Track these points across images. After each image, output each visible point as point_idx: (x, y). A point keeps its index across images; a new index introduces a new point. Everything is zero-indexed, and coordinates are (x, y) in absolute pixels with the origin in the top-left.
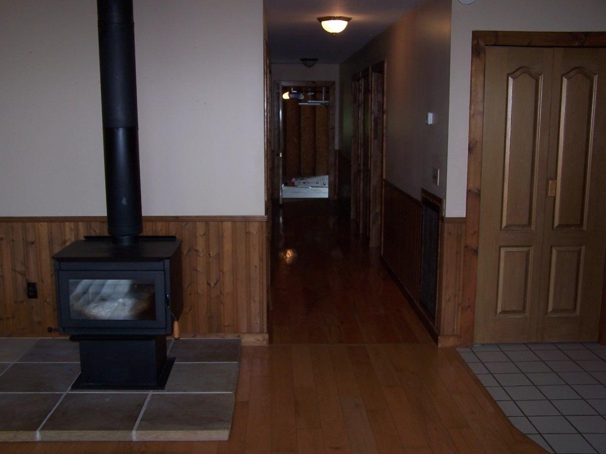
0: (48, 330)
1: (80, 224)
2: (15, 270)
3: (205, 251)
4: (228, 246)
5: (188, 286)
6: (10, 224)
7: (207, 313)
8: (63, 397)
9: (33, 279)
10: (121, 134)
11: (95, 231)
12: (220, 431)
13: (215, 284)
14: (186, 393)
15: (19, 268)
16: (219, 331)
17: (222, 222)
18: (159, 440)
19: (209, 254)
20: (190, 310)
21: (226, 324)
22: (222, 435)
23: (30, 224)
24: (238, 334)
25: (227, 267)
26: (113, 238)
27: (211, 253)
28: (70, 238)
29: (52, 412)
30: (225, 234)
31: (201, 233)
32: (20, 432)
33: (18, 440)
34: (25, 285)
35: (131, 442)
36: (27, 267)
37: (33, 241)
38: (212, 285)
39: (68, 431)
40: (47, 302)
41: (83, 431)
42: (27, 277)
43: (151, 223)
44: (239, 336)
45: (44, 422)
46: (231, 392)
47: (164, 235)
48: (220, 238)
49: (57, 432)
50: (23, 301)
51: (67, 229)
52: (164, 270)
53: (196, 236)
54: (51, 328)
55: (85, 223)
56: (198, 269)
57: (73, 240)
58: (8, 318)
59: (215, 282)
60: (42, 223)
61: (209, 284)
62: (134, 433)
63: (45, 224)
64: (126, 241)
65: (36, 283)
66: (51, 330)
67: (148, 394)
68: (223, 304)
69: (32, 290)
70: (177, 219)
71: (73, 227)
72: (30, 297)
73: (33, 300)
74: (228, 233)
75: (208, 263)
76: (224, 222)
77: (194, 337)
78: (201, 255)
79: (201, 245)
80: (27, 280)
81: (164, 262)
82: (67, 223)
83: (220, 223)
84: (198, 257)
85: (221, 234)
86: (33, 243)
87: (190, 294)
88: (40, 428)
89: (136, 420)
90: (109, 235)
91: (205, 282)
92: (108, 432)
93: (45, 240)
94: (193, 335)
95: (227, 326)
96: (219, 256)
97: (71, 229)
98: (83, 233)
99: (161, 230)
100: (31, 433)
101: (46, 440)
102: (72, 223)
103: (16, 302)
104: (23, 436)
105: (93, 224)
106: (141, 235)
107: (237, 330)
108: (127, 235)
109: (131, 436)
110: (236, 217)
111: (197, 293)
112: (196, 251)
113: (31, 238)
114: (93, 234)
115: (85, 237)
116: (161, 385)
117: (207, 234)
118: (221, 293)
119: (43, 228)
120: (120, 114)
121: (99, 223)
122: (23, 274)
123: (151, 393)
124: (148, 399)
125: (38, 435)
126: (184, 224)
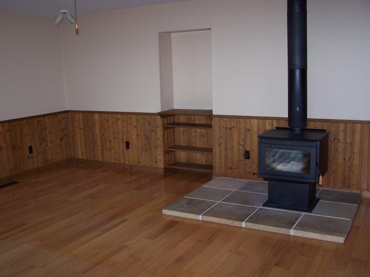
0: (253, 173)
1: (274, 121)
2: (239, 144)
3: (343, 140)
4: (357, 138)
5: (333, 159)
6: (238, 119)
7: (342, 176)
8: (257, 209)
9: (248, 149)
10: (298, 72)
11: (282, 125)
12: (339, 237)
13: (349, 160)
14: (323, 216)
15: (242, 143)
16: (349, 187)
17: (355, 124)
18: (305, 237)
19: (346, 142)
20: (332, 173)
21: (353, 184)
22: (340, 240)
23: (248, 120)
24: (360, 190)
25: (356, 150)
26: (290, 129)
27: (347, 141)
28: (268, 127)
29: (251, 215)
30: (356, 131)
31: (342, 130)
32: (236, 221)
33: (234, 225)
34: (244, 152)
35: (289, 235)
36: (246, 143)
37: (249, 129)
38: (347, 160)
39: (258, 225)
40: (254, 162)
41: (266, 226)
42: (245, 148)
43: (313, 122)
44: (361, 191)
45: (247, 219)
46: (350, 219)
47: (320, 129)
48: (353, 133)
49: (253, 224)
50: (242, 160)
51: (267, 123)
52: (316, 147)
53: (338, 131)
54: (254, 173)
55: (277, 121)
56: (339, 150)
57: (270, 129)
58: (234, 168)
59: (348, 158)
60: (254, 120)
61: (345, 159)
62: (292, 230)
63: (256, 120)
64: (297, 131)
65: (250, 151)
66: (255, 174)
67: (302, 214)
68: (352, 171)
69: (247, 155)
70: (328, 121)
71: (270, 123)
72: (246, 158)
73: (248, 160)
74: (358, 130)
75: (345, 148)
76: (356, 124)
77: (334, 189)
78: (341, 142)
79: (341, 136)
80: (245, 149)
81: (316, 143)
82: (267, 120)
83: (354, 124)
84: (339, 143)
85: (354, 131)
86: (249, 130)
87: (333, 164)
88: (245, 221)
89: (294, 225)
90: (289, 127)
91: (343, 158)
92: (278, 228)
93: (255, 129)
94: (333, 188)
95: (354, 184)
96: (352, 144)
97: (269, 123)
98: (275, 125)
99: (318, 126)
100: (240, 222)
101: (247, 227)
102: (270, 120)
103: (238, 160)
104: (236, 223)
105: (281, 121)
106: (306, 128)
107: (360, 188)
108: (299, 127)
109: (290, 232)
110: (363, 121)
111: (337, 164)
112: (339, 140)
113: (248, 128)
114: (281, 126)
115: (276, 127)
116: (310, 210)
117: (345, 131)
118: (352, 165)
119: (255, 122)
120: (297, 62)
121: (284, 121)
122: (243, 146)
123: (304, 213)
124: (302, 216)
125: (244, 224)
126: (332, 124)
